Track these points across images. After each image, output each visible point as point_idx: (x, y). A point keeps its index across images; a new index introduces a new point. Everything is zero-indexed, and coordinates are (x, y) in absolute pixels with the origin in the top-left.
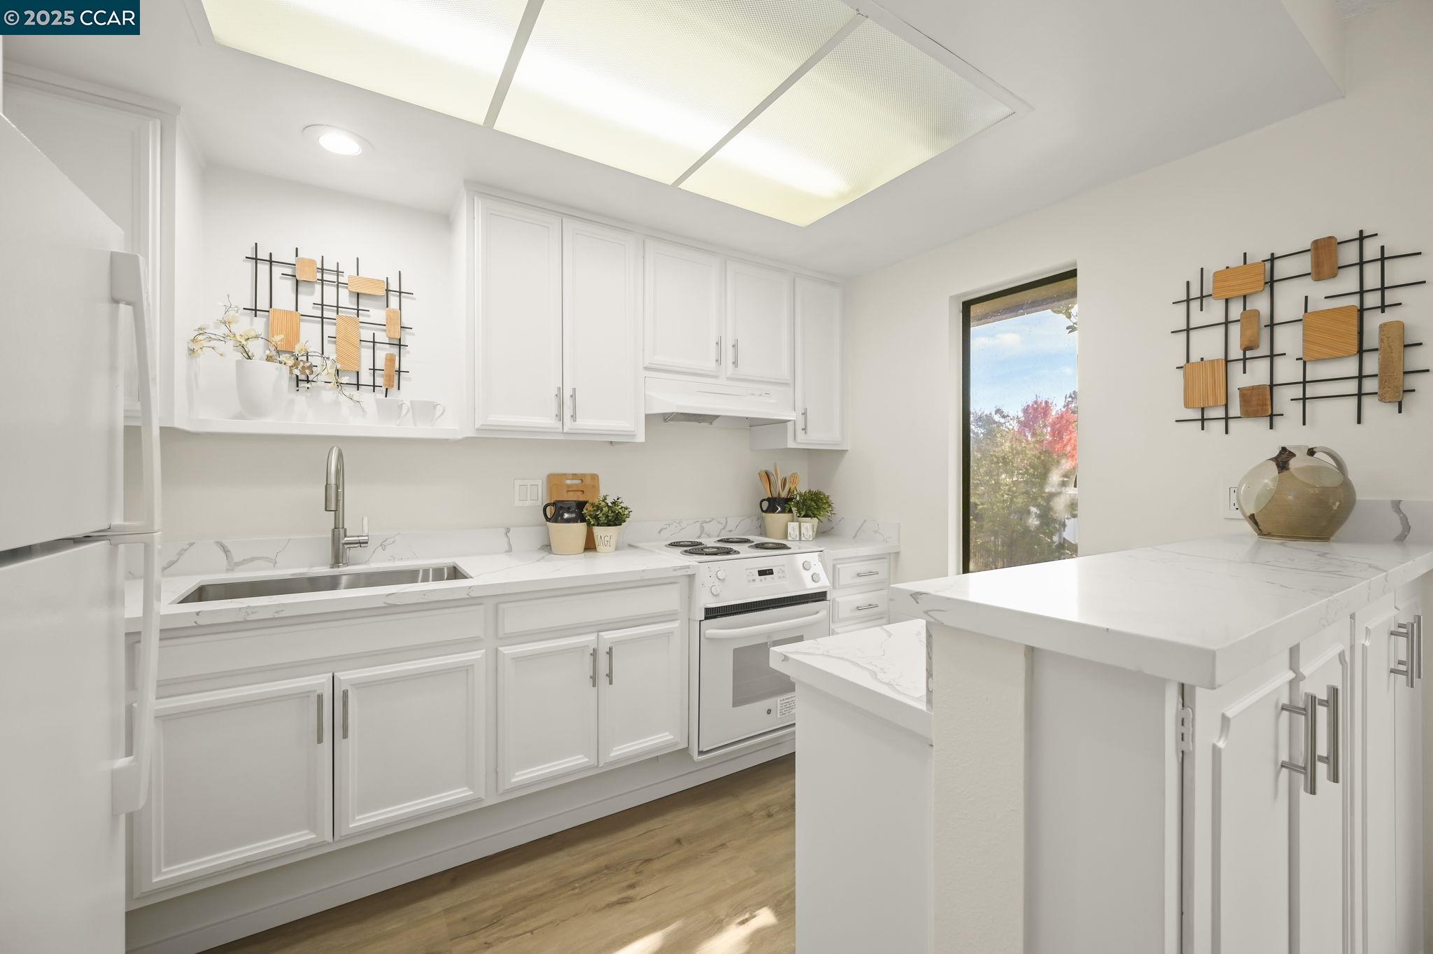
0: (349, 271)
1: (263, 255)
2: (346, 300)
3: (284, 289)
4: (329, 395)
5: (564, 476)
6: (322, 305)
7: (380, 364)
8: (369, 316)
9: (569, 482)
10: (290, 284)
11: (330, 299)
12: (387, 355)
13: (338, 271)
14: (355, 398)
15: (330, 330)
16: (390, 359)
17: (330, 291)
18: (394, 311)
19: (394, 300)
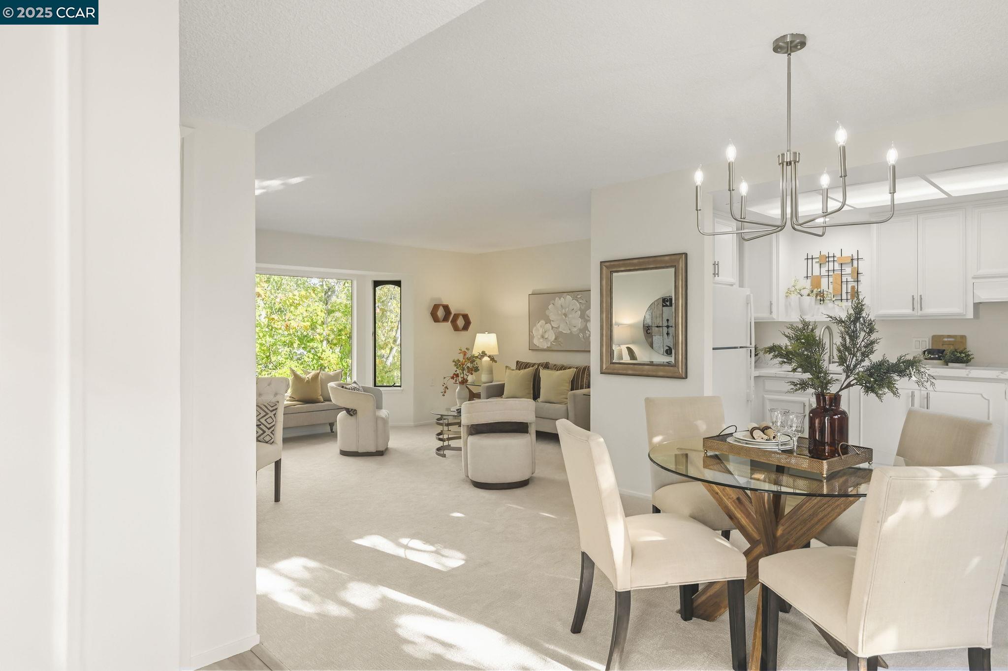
0: (838, 255)
1: (810, 257)
2: (837, 267)
3: (816, 266)
4: (831, 305)
5: (943, 336)
6: (828, 270)
7: (849, 291)
8: (846, 271)
9: (946, 339)
10: (818, 265)
11: (831, 268)
12: (852, 286)
13: (834, 256)
14: (840, 305)
15: (831, 279)
16: (853, 288)
17: (831, 264)
18: (855, 268)
19: (855, 262)
